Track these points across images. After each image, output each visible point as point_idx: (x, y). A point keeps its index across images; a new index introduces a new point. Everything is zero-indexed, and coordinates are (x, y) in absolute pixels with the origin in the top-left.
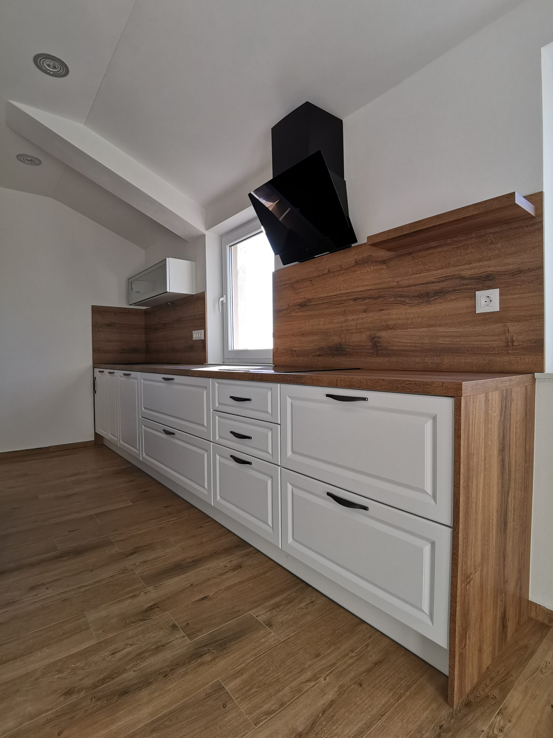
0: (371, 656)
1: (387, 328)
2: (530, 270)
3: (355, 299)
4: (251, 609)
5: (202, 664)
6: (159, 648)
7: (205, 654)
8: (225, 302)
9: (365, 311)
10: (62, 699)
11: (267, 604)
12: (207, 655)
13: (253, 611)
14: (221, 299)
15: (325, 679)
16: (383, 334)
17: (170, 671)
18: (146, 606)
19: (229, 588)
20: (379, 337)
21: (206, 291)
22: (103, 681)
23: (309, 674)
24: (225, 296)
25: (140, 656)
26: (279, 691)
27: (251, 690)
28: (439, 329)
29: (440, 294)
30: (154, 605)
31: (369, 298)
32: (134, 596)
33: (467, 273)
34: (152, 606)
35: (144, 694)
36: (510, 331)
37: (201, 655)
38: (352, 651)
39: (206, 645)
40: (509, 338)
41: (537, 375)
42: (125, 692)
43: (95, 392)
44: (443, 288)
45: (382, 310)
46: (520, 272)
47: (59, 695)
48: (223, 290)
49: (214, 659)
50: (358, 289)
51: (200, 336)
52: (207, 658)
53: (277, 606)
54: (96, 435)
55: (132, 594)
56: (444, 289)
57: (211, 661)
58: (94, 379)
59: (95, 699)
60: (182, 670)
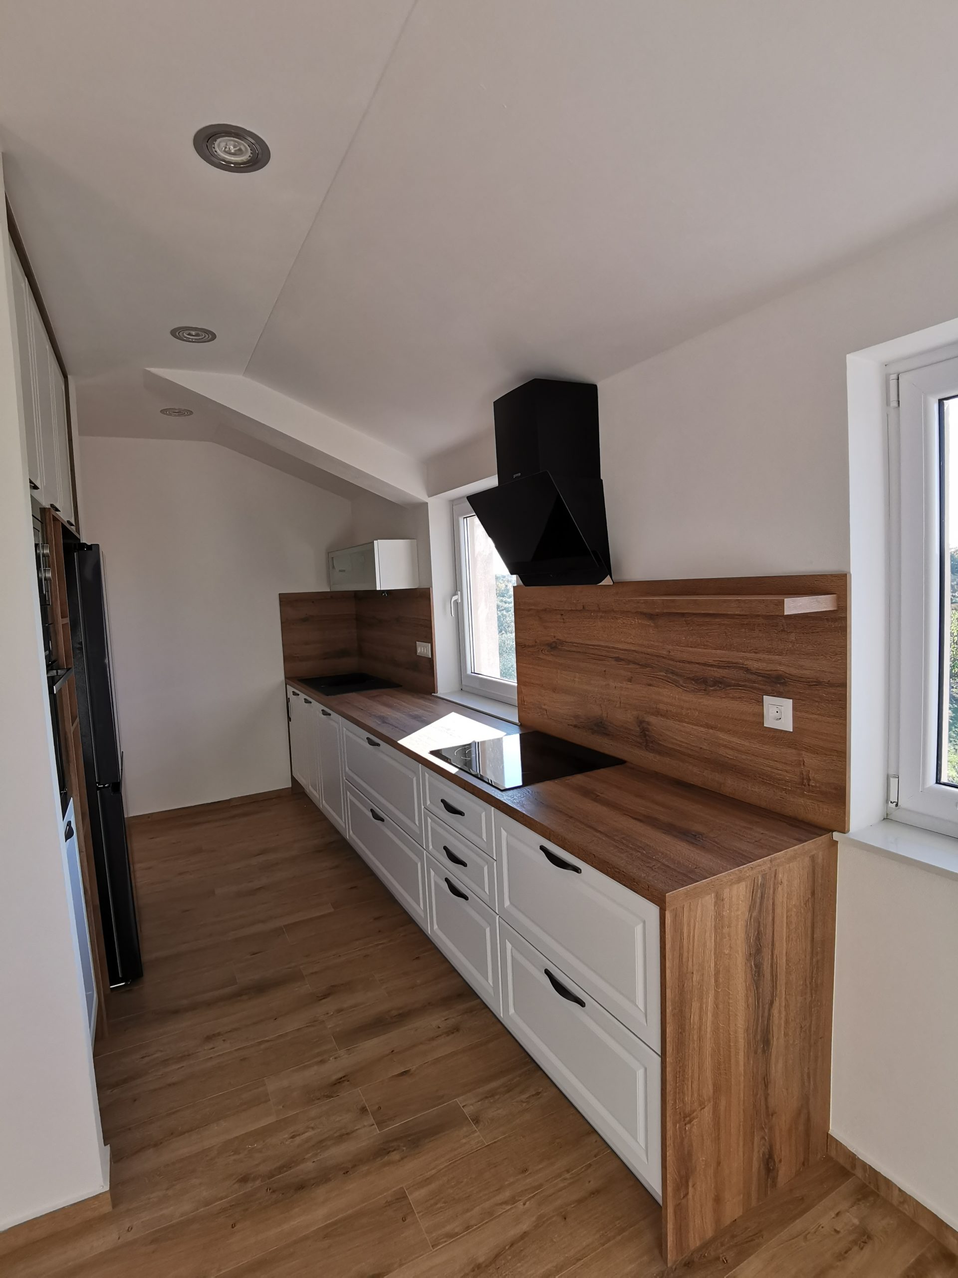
0: (589, 1182)
1: (658, 713)
2: (830, 685)
3: (618, 659)
4: (458, 1096)
5: (389, 1163)
6: (343, 1136)
7: (393, 1151)
8: (459, 601)
9: (630, 680)
10: (236, 1186)
11: (480, 1090)
12: (395, 1152)
13: (461, 1098)
14: (455, 598)
15: (524, 1204)
16: (652, 719)
17: (352, 1168)
18: (334, 1078)
19: (437, 1061)
20: (648, 723)
21: (432, 587)
22: (280, 1169)
23: (507, 1194)
24: (459, 592)
25: (321, 1144)
26: (468, 1211)
27: (436, 1204)
28: (721, 735)
29: (720, 684)
30: (344, 1077)
31: (635, 663)
32: (322, 1062)
33: (754, 665)
34: (341, 1078)
35: (320, 1192)
36: (805, 764)
37: (389, 1153)
38: (568, 1171)
39: (396, 1140)
40: (804, 773)
41: (836, 836)
42: (301, 1187)
43: (289, 719)
44: (724, 677)
45: (650, 685)
46: (818, 683)
47: (234, 1181)
48: (457, 585)
49: (402, 1159)
50: (620, 646)
51: (425, 651)
52: (395, 1156)
53: (491, 1094)
54: (294, 780)
55: (319, 1059)
56: (725, 679)
57: (399, 1161)
58: (288, 700)
59: (271, 1191)
60: (365, 1168)
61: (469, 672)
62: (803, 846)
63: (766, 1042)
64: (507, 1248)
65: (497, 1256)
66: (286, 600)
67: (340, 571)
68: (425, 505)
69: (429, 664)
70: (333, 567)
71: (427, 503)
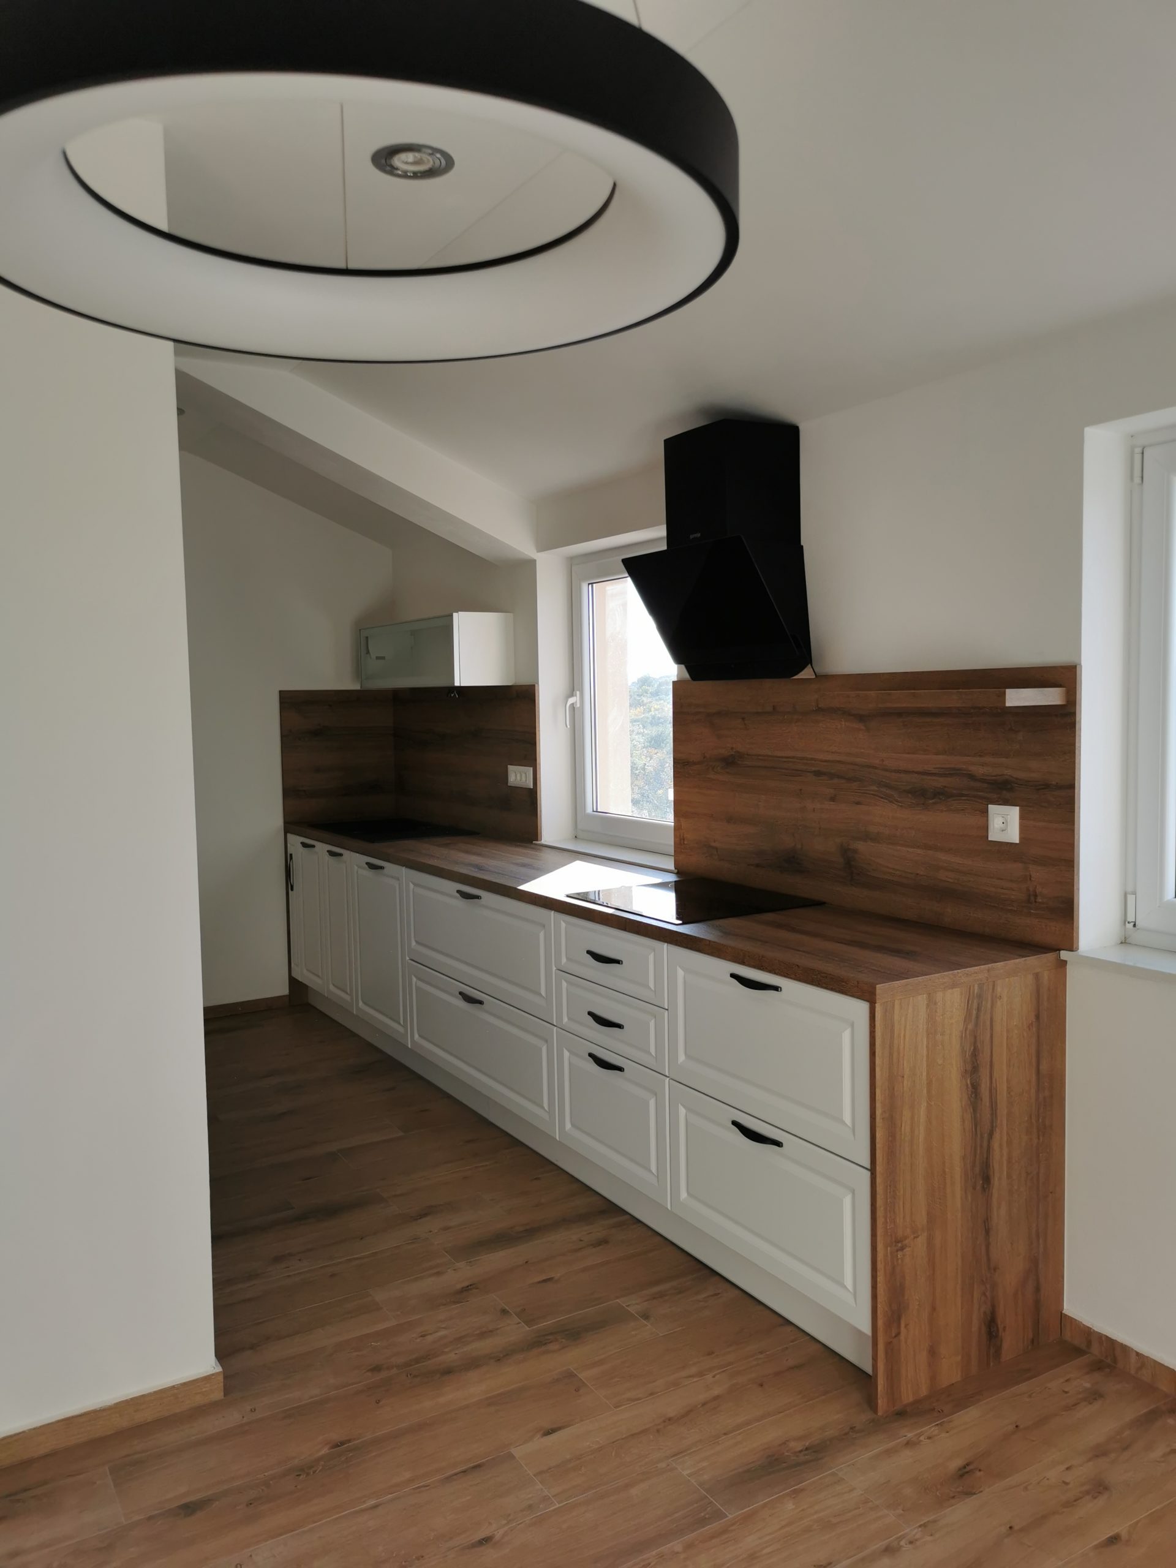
0: (787, 1360)
1: (867, 837)
2: (1059, 787)
3: (818, 774)
4: (617, 1298)
5: (547, 1352)
6: (483, 1334)
7: (549, 1343)
8: (578, 706)
9: (833, 799)
10: (369, 1374)
11: (645, 1292)
12: (554, 1343)
13: (622, 1300)
14: (571, 701)
15: (714, 1377)
16: (860, 846)
17: (505, 1356)
18: (459, 1286)
19: (586, 1269)
20: (855, 851)
21: (538, 684)
22: (417, 1361)
23: (693, 1370)
24: (578, 693)
25: (460, 1340)
26: (650, 1382)
27: (611, 1379)
28: (942, 856)
29: (941, 795)
30: (471, 1285)
31: (839, 777)
32: (438, 1274)
33: (979, 771)
34: (468, 1286)
36: (1032, 879)
37: (544, 1344)
38: (761, 1353)
39: (551, 1334)
40: (1031, 889)
41: (1064, 955)
42: (448, 1371)
43: (289, 886)
44: (945, 787)
45: (858, 803)
46: (1047, 786)
47: (365, 1371)
48: (574, 682)
49: (562, 1348)
50: (821, 757)
51: (524, 779)
52: (555, 1346)
53: (661, 1295)
54: (293, 982)
55: (435, 1271)
56: (946, 789)
57: (559, 1350)
58: (288, 858)
59: (412, 1376)
60: (519, 1357)
61: (589, 810)
62: (1026, 960)
63: (987, 1179)
64: (699, 1406)
65: (690, 1411)
66: (291, 702)
67: (378, 658)
68: (532, 563)
69: (530, 798)
70: (368, 652)
71: (535, 561)
